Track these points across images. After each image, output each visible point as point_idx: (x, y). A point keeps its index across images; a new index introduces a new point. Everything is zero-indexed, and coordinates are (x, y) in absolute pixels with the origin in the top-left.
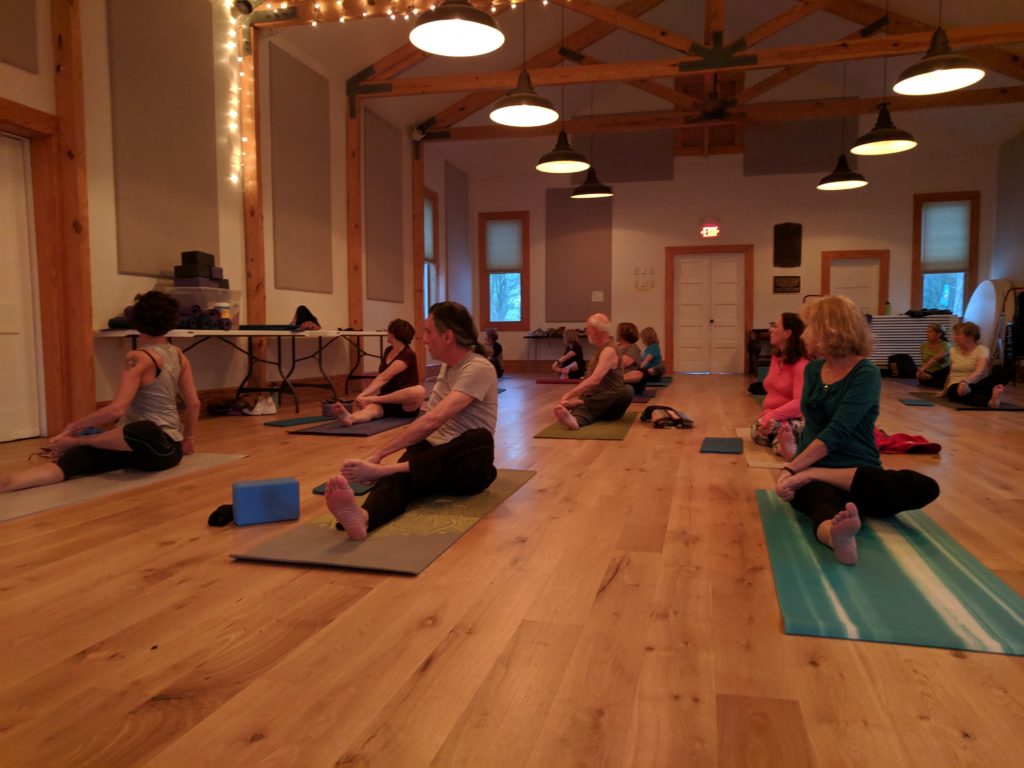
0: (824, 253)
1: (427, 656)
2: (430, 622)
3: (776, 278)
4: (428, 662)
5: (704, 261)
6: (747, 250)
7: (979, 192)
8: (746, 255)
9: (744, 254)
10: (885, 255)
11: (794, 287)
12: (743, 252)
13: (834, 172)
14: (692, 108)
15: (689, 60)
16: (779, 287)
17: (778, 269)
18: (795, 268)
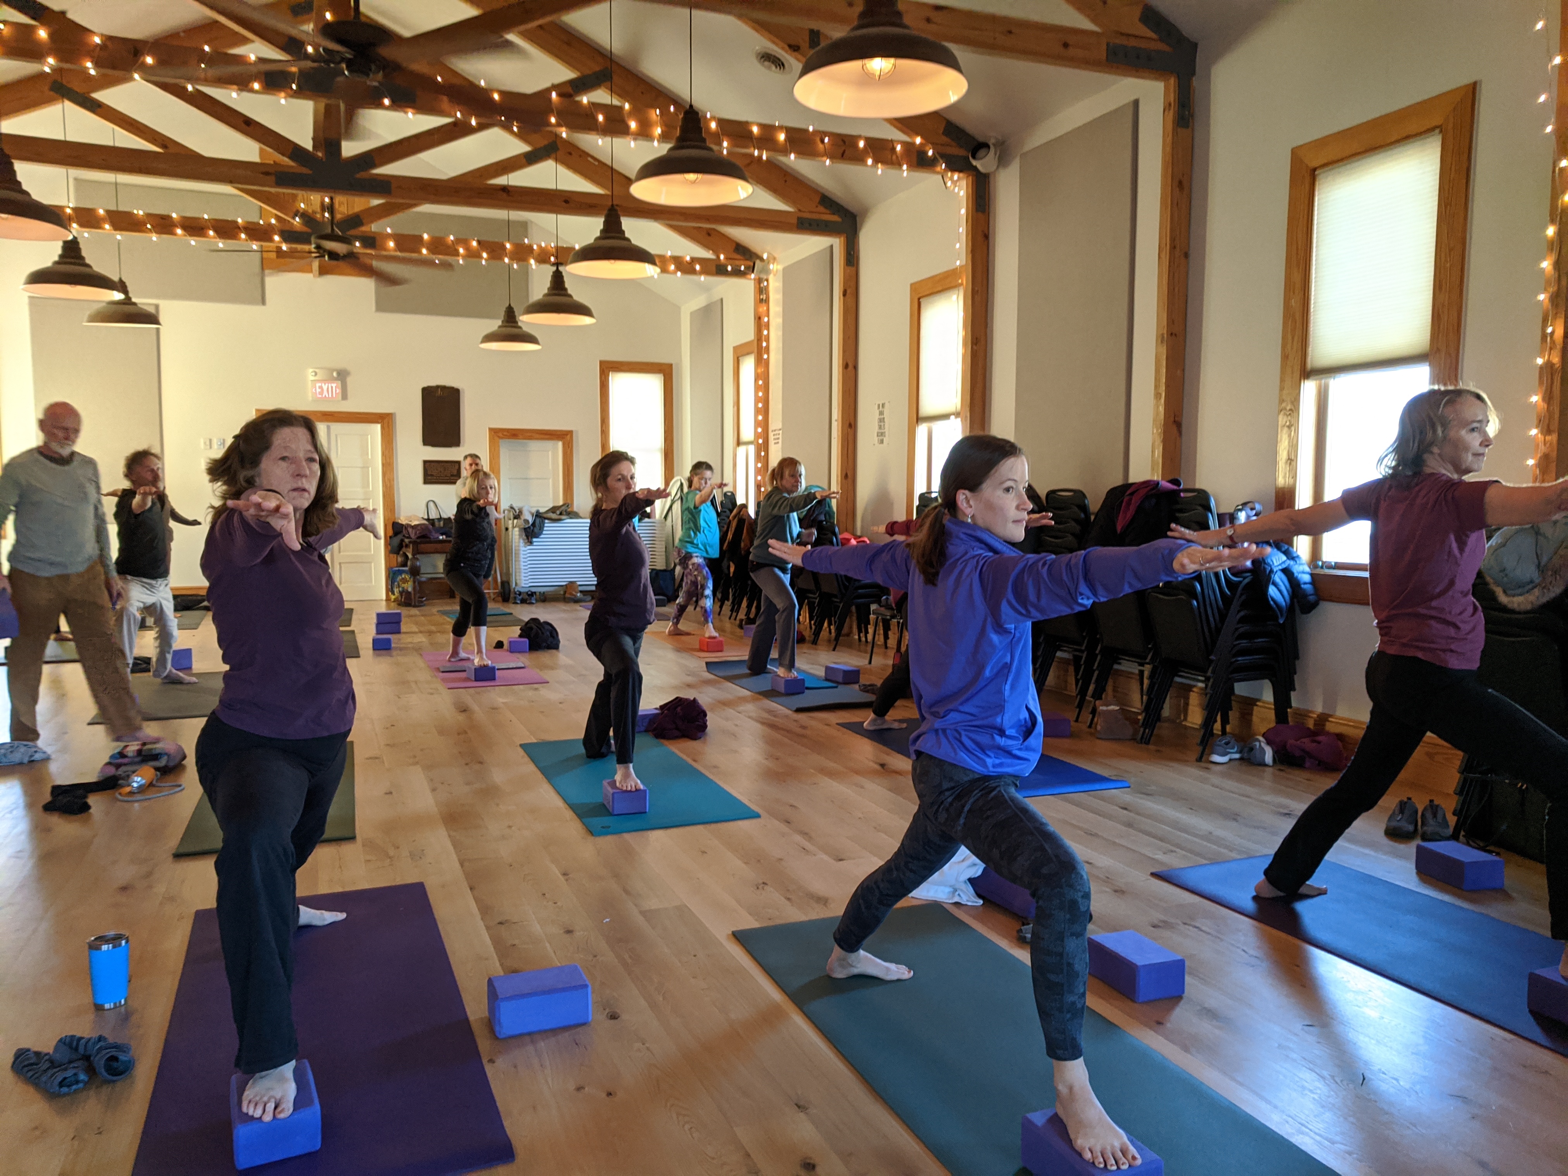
0: (491, 429)
3: (425, 462)
6: (385, 420)
7: (671, 365)
8: (383, 428)
9: (379, 426)
10: (569, 436)
11: (452, 476)
12: (378, 423)
13: (500, 327)
14: (294, 218)
15: (292, 171)
16: (432, 475)
17: (429, 449)
18: (453, 450)
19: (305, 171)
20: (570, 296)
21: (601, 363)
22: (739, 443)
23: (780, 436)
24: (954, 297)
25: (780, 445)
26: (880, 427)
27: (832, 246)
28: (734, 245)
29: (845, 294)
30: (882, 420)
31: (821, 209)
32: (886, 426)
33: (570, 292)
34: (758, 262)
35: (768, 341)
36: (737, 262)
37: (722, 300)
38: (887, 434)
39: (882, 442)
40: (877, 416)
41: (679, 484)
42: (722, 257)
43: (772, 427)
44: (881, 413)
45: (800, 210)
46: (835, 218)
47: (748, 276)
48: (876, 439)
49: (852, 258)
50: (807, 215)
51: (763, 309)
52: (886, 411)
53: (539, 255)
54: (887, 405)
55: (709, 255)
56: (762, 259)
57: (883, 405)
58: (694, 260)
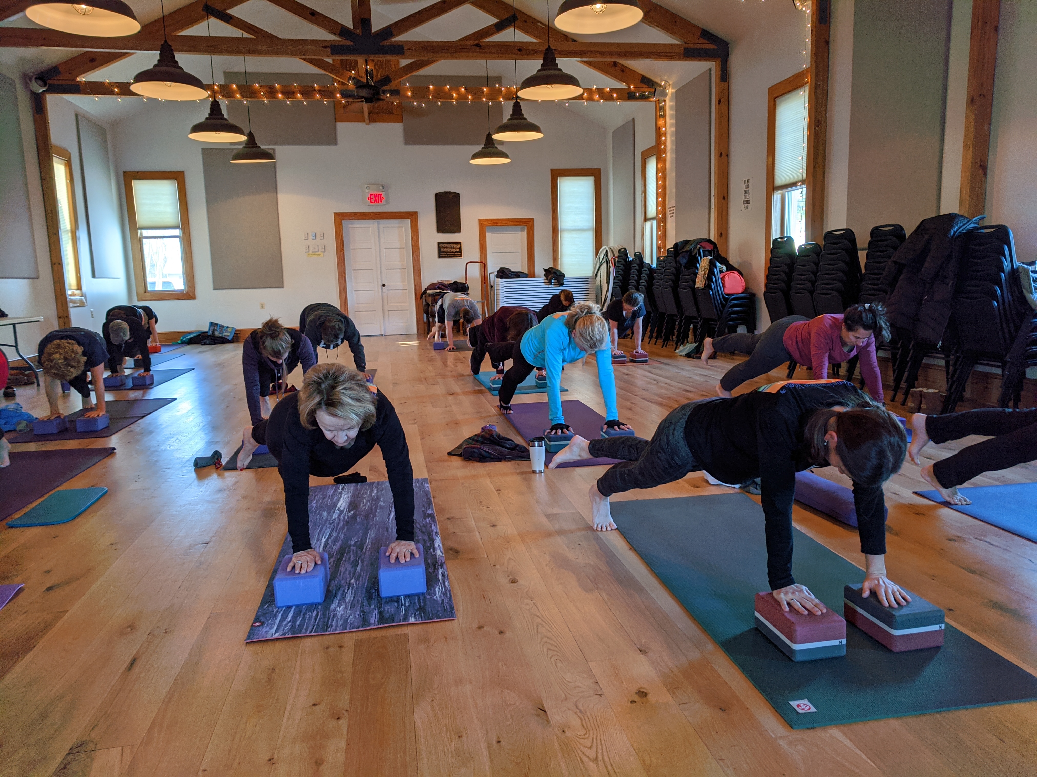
0: (479, 220)
1: (131, 657)
2: (129, 629)
3: (439, 243)
4: (133, 662)
5: (372, 225)
6: (412, 216)
7: (600, 170)
8: (411, 222)
9: (409, 220)
10: (531, 223)
11: (457, 252)
12: (409, 218)
13: (483, 148)
14: (348, 82)
15: (340, 43)
16: (444, 252)
17: (441, 235)
18: (457, 234)
19: (349, 43)
20: (526, 119)
21: (552, 171)
22: (646, 220)
23: (674, 211)
24: (802, 93)
25: (674, 218)
26: (746, 197)
27: (710, 69)
28: (640, 77)
29: (719, 102)
30: (747, 192)
31: (702, 40)
32: (750, 197)
33: (525, 116)
34: (658, 88)
35: (665, 144)
36: (643, 90)
37: (634, 119)
38: (750, 202)
39: (747, 208)
40: (744, 189)
41: (605, 251)
42: (632, 87)
43: (668, 206)
44: (747, 187)
45: (685, 43)
46: (712, 46)
47: (651, 100)
48: (743, 206)
49: (724, 76)
50: (692, 46)
51: (661, 122)
52: (750, 185)
53: (506, 94)
54: (750, 180)
55: (623, 85)
56: (660, 86)
57: (748, 181)
58: (612, 90)
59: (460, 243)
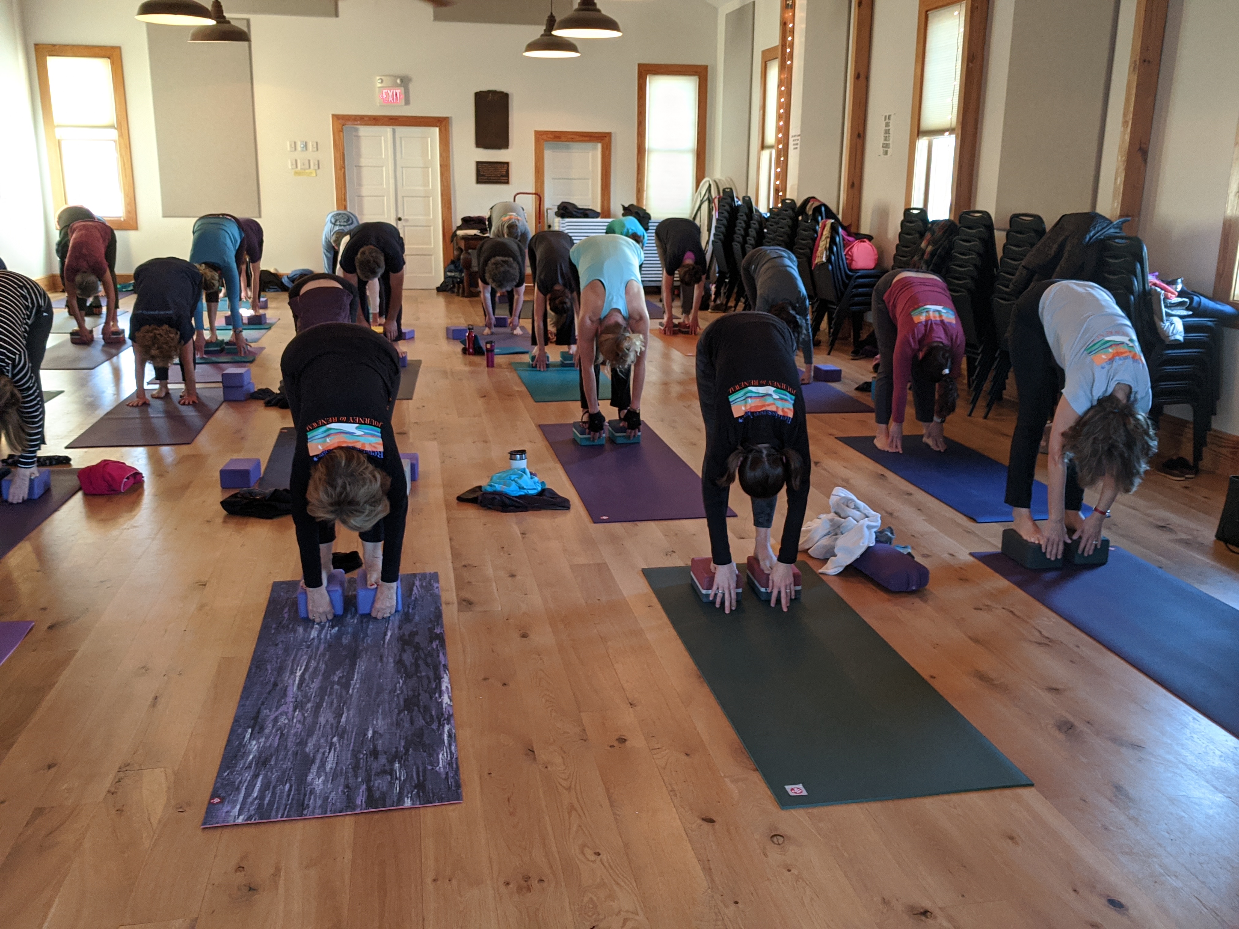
0: (536, 132)
3: (478, 163)
6: (442, 123)
7: (706, 67)
8: (440, 131)
9: (438, 129)
10: (607, 138)
11: (502, 176)
12: (437, 126)
13: (542, 36)
16: (484, 176)
17: (481, 151)
18: (503, 151)
20: (599, 11)
21: (640, 66)
23: (799, 142)
25: (798, 151)
26: (885, 140)
29: (860, 4)
30: (887, 132)
32: (891, 139)
33: (598, 7)
35: (792, 47)
38: (891, 146)
39: (886, 153)
40: (883, 128)
43: (791, 133)
44: (887, 125)
48: (881, 150)
51: (788, 14)
52: (891, 123)
54: (892, 117)
57: (889, 116)
59: (507, 164)
